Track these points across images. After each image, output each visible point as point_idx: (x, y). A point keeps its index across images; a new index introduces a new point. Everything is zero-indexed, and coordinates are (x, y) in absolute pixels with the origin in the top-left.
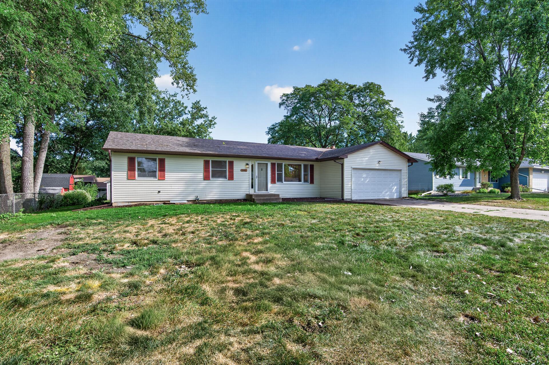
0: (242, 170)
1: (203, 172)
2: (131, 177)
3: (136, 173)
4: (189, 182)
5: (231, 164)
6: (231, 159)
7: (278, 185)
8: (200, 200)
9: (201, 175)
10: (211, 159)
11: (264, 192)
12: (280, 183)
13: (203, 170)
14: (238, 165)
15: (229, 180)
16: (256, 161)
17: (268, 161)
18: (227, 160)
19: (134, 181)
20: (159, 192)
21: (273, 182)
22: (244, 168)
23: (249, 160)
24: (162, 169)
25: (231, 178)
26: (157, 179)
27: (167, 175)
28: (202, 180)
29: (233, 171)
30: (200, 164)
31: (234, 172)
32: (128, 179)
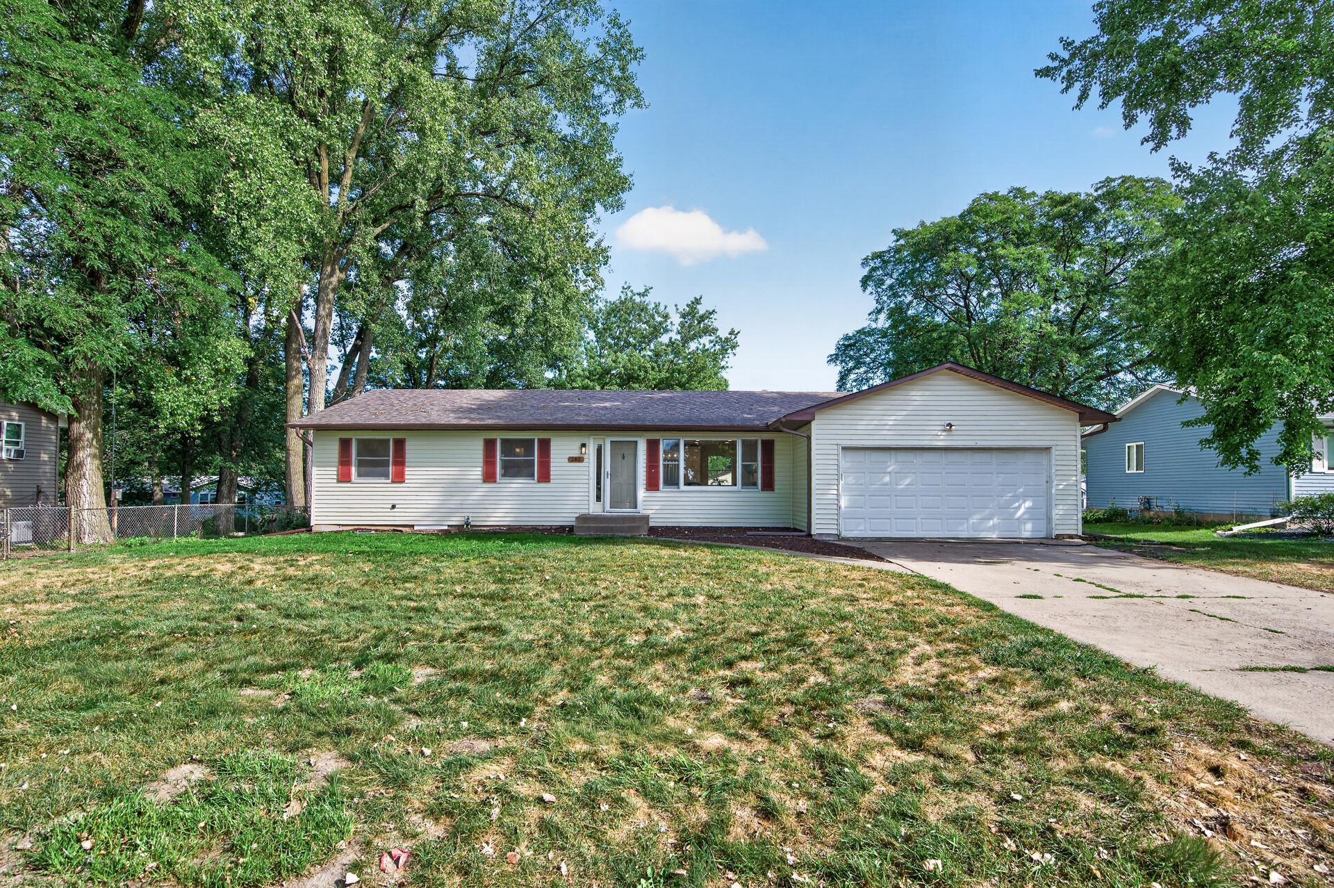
0: (572, 460)
1: (481, 464)
2: (344, 478)
3: (353, 469)
4: (452, 489)
5: (545, 445)
6: (544, 435)
7: (664, 493)
8: (472, 526)
9: (477, 472)
10: (499, 436)
11: (626, 511)
12: (673, 489)
13: (482, 460)
14: (562, 448)
15: (539, 481)
16: (608, 436)
17: (640, 436)
18: (536, 436)
19: (349, 485)
20: (394, 507)
21: (652, 485)
22: (576, 454)
23: (589, 436)
24: (400, 462)
25: (545, 477)
26: (390, 481)
27: (409, 472)
28: (481, 481)
29: (548, 463)
30: (475, 447)
31: (552, 465)
32: (339, 481)
